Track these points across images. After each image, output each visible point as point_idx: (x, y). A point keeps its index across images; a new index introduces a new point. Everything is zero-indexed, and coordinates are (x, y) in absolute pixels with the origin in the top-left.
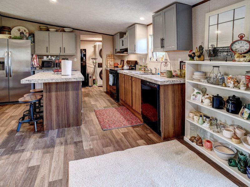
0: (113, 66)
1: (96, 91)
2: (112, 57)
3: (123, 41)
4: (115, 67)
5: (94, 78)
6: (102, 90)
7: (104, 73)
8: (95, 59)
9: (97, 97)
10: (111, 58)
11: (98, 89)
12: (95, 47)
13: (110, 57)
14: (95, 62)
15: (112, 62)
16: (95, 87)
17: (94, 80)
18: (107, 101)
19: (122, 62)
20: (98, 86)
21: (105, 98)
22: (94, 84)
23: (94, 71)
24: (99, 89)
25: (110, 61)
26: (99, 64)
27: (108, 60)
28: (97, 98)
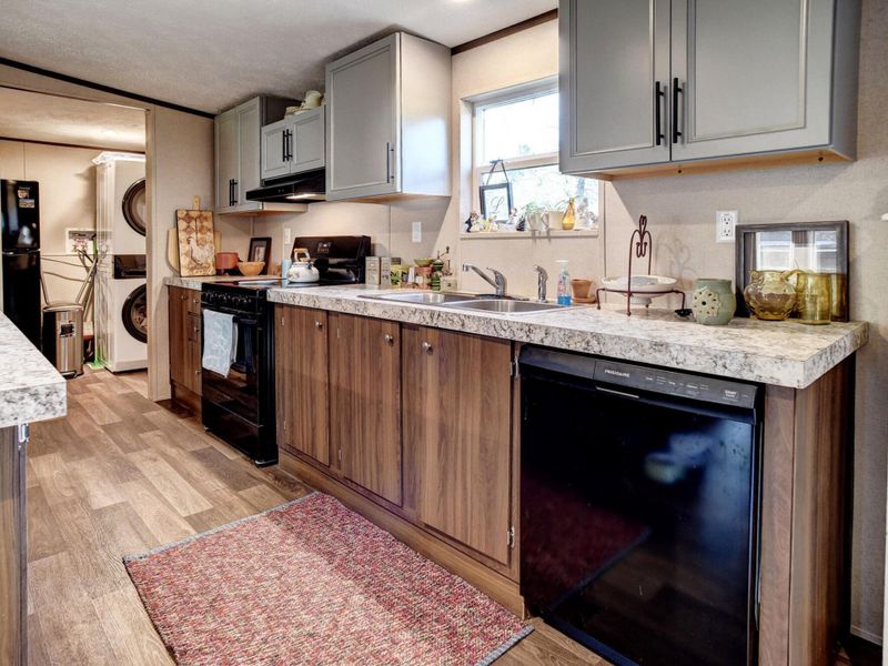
0: (212, 270)
1: (105, 401)
2: (205, 224)
3: (287, 135)
4: (218, 273)
5: (88, 331)
6: (144, 393)
7: (157, 302)
8: (93, 237)
9: (119, 443)
10: (201, 230)
11: (119, 389)
12: (93, 176)
13: (193, 224)
14: (90, 251)
15: (207, 247)
16: (98, 381)
17: (88, 343)
18: (195, 467)
19: (262, 250)
20: (114, 373)
21: (175, 444)
22: (91, 359)
23: (89, 298)
24: (124, 385)
25: (193, 242)
26: (117, 259)
27: (182, 236)
28: (127, 449)
